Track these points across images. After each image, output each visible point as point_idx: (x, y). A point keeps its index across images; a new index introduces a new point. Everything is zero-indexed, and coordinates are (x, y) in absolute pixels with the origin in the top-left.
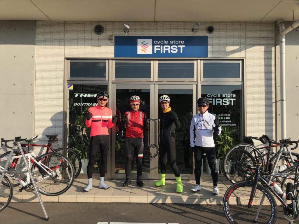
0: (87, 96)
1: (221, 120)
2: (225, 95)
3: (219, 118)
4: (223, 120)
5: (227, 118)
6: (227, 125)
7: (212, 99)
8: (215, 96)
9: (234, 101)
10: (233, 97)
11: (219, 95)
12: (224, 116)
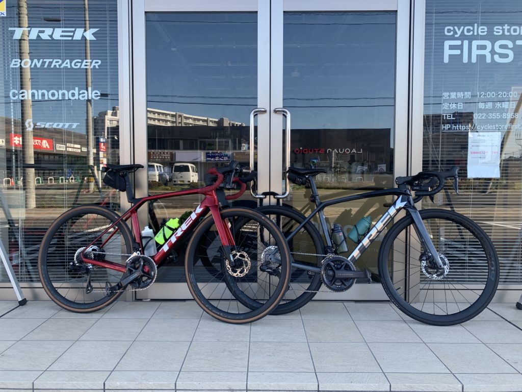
0: (51, 36)
1: (487, 111)
2: (503, 30)
3: (481, 106)
4: (493, 110)
5: (506, 105)
7: (458, 43)
11: (482, 30)
12: (497, 97)
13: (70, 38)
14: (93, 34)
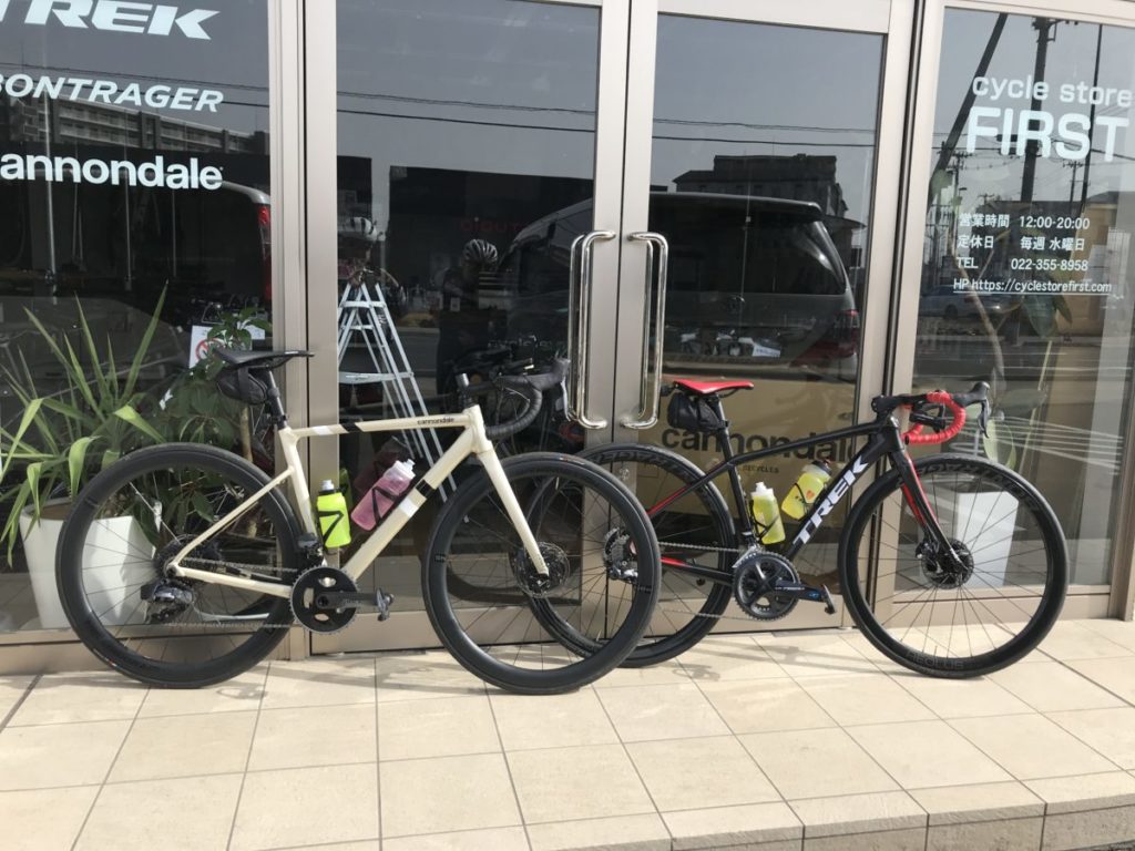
0: (87, 20)
1: (1034, 254)
2: (1076, 92)
3: (1026, 243)
4: (1048, 253)
5: (1068, 244)
6: (1065, 286)
7: (994, 112)
8: (1020, 94)
9: (1118, 128)
10: (1120, 104)
11: (1040, 90)
12: (1054, 226)
13: (140, 30)
14: (200, 23)
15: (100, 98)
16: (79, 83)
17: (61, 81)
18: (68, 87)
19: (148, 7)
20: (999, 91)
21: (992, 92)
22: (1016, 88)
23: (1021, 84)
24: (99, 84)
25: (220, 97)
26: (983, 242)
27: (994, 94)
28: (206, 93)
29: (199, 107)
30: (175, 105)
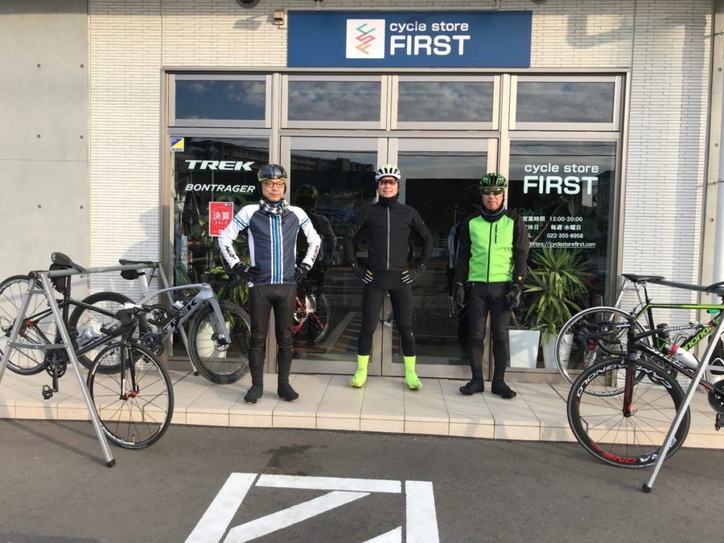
0: (217, 167)
1: (557, 232)
3: (553, 227)
4: (563, 231)
5: (573, 227)
6: (573, 244)
7: (535, 178)
8: (546, 170)
9: (593, 182)
10: (593, 171)
11: (555, 169)
12: (566, 221)
13: (232, 169)
14: (250, 166)
15: (220, 190)
16: (214, 186)
17: (209, 186)
18: (211, 187)
19: (234, 162)
20: (536, 170)
21: (533, 170)
22: (544, 168)
23: (546, 166)
24: (220, 185)
25: (254, 188)
26: (534, 227)
27: (534, 170)
28: (250, 187)
29: (248, 191)
30: (241, 191)
